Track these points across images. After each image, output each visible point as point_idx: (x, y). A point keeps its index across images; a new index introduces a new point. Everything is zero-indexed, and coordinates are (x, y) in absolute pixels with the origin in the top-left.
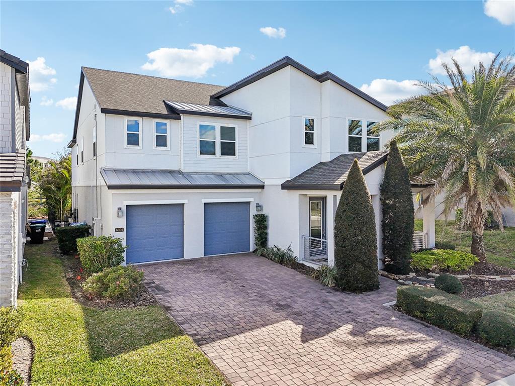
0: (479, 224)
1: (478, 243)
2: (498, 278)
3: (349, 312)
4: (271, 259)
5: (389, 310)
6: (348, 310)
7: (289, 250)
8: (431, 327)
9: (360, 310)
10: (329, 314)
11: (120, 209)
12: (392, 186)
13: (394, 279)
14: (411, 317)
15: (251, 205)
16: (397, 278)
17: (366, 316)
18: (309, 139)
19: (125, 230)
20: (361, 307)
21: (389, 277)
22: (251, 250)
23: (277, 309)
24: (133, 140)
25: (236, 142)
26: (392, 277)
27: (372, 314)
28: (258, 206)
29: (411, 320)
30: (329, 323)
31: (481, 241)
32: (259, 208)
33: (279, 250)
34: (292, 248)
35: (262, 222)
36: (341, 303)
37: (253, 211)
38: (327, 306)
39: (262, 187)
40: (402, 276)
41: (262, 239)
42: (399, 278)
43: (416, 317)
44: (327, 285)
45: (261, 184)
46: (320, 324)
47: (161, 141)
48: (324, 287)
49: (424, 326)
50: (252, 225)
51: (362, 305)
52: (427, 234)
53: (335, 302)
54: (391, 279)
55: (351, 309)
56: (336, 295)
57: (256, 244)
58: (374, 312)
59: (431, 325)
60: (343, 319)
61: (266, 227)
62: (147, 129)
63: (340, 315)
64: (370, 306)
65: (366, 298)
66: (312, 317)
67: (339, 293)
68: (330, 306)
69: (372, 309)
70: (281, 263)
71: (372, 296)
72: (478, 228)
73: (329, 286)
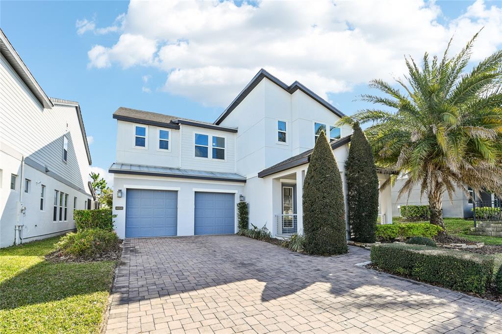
0: (438, 199)
1: (437, 217)
2: (464, 246)
3: (318, 270)
4: (250, 237)
5: (363, 269)
6: (316, 268)
7: (265, 228)
8: (421, 284)
9: (330, 269)
10: (295, 271)
11: (120, 191)
12: (357, 160)
13: (361, 247)
14: (391, 275)
15: (236, 195)
16: (364, 246)
17: (338, 274)
18: (282, 137)
19: (125, 208)
20: (331, 266)
21: (355, 245)
22: (236, 232)
23: (239, 267)
24: (140, 142)
25: (225, 149)
26: (359, 245)
27: (346, 272)
28: (241, 196)
29: (392, 277)
30: (294, 279)
31: (440, 215)
32: (242, 198)
33: (256, 228)
34: (267, 227)
35: (244, 208)
36: (309, 263)
37: (237, 201)
38: (294, 265)
39: (245, 181)
40: (368, 244)
41: (244, 222)
42: (366, 246)
43: (399, 274)
44: (296, 251)
45: (244, 179)
46: (283, 280)
47: (164, 145)
48: (293, 252)
49: (411, 284)
50: (236, 211)
51: (332, 265)
52: (385, 215)
53: (303, 262)
54: (358, 246)
55: (319, 268)
56: (304, 258)
57: (239, 227)
58: (346, 270)
59: (420, 283)
60: (311, 276)
61: (247, 213)
62: (152, 134)
63: (308, 272)
64: (341, 266)
65: (335, 260)
66: (275, 274)
67: (307, 256)
68: (297, 265)
69: (343, 268)
70: (257, 239)
71: (342, 258)
72: (437, 203)
73: (298, 251)
